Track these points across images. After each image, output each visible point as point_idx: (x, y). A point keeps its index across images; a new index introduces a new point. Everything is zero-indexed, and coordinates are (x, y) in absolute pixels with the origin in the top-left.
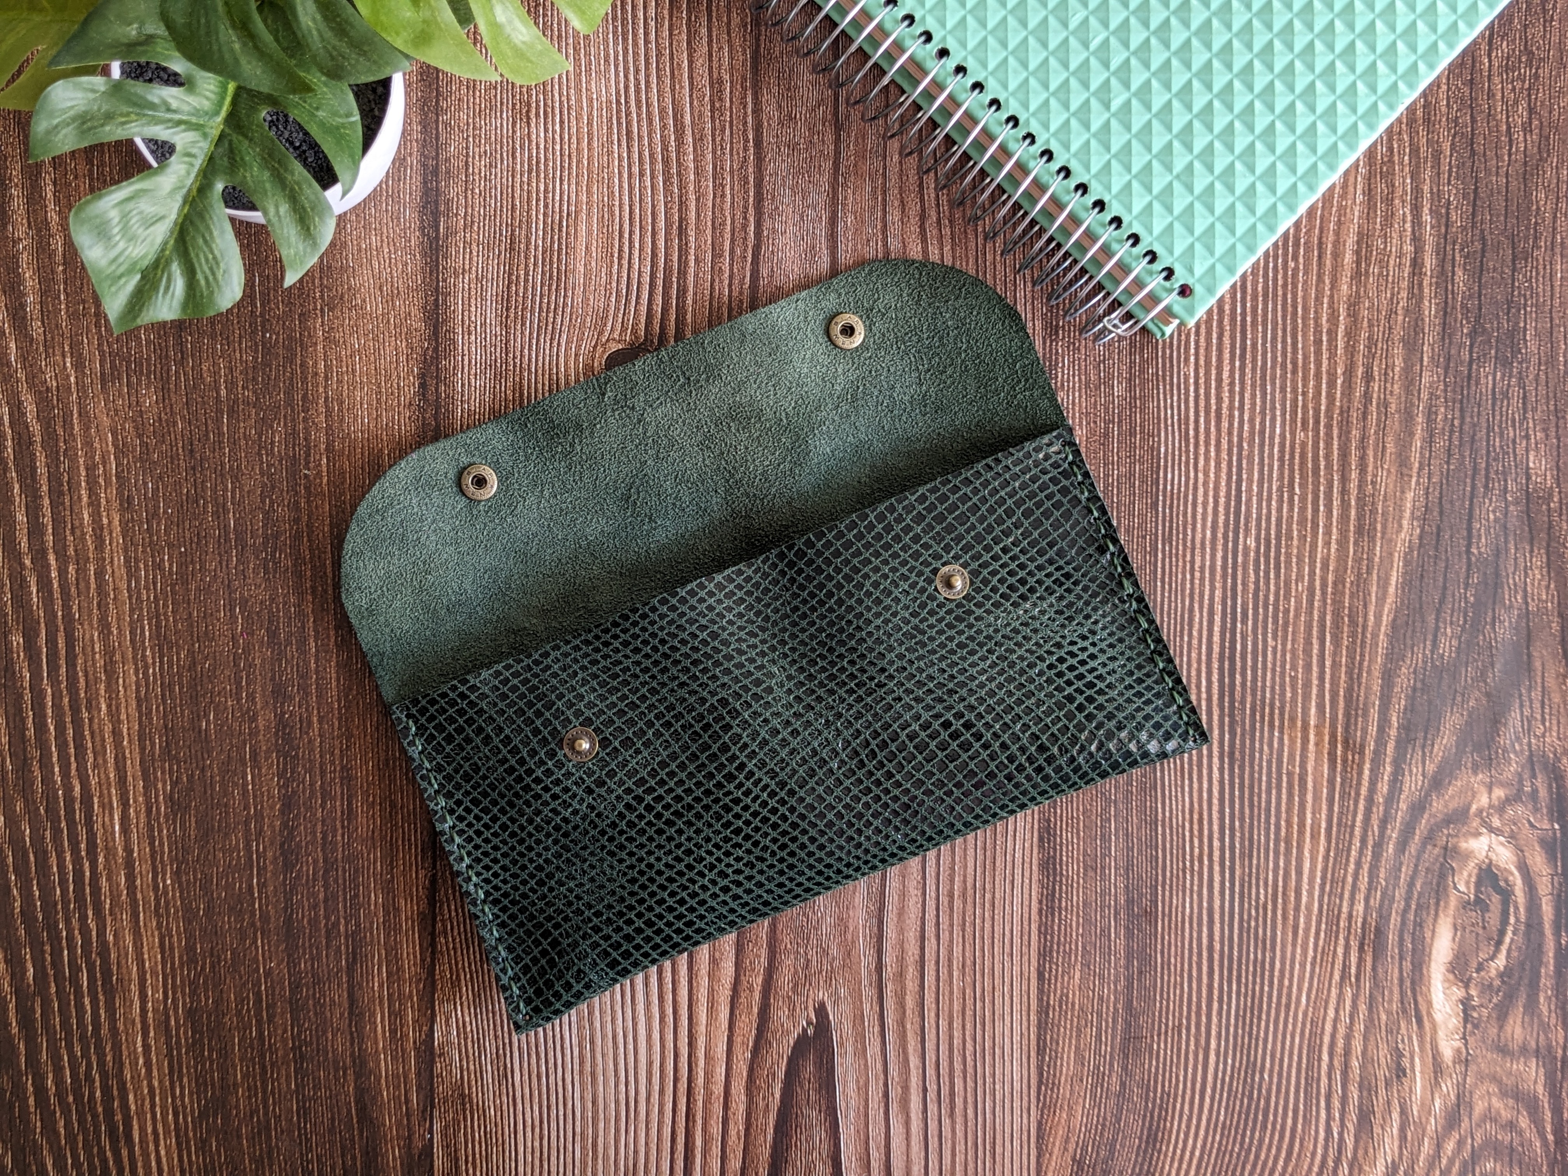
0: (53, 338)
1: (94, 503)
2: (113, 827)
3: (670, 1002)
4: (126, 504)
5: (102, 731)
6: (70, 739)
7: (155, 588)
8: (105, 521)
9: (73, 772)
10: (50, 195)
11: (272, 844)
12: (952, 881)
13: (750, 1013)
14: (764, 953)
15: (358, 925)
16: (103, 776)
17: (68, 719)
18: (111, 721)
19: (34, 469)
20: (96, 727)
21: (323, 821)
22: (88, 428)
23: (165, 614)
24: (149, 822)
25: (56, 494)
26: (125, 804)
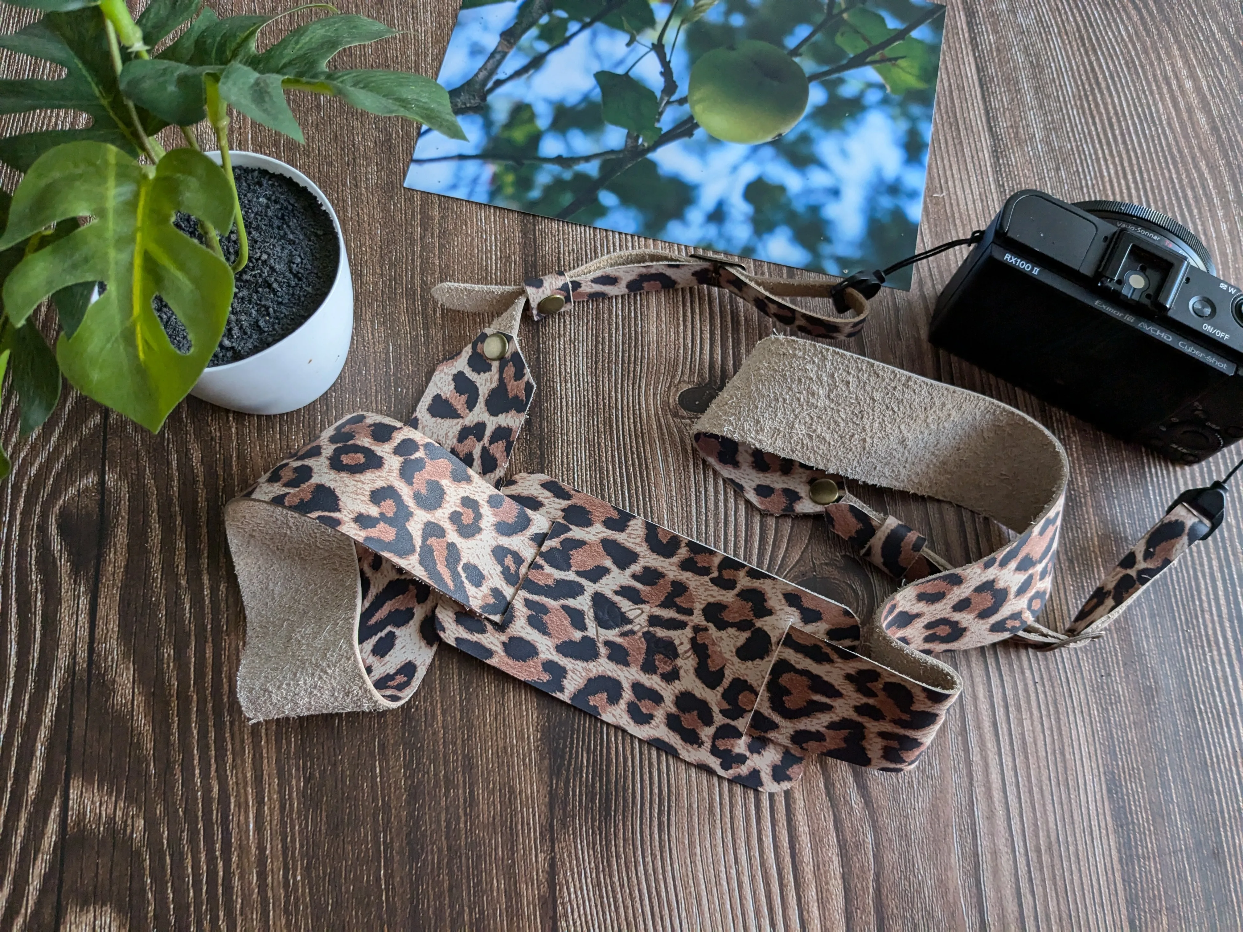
2: (247, 826)
5: (241, 734)
6: (211, 742)
9: (213, 773)
11: (398, 834)
12: (1037, 836)
16: (240, 775)
17: (211, 723)
21: (447, 809)
24: (282, 820)
26: (260, 802)
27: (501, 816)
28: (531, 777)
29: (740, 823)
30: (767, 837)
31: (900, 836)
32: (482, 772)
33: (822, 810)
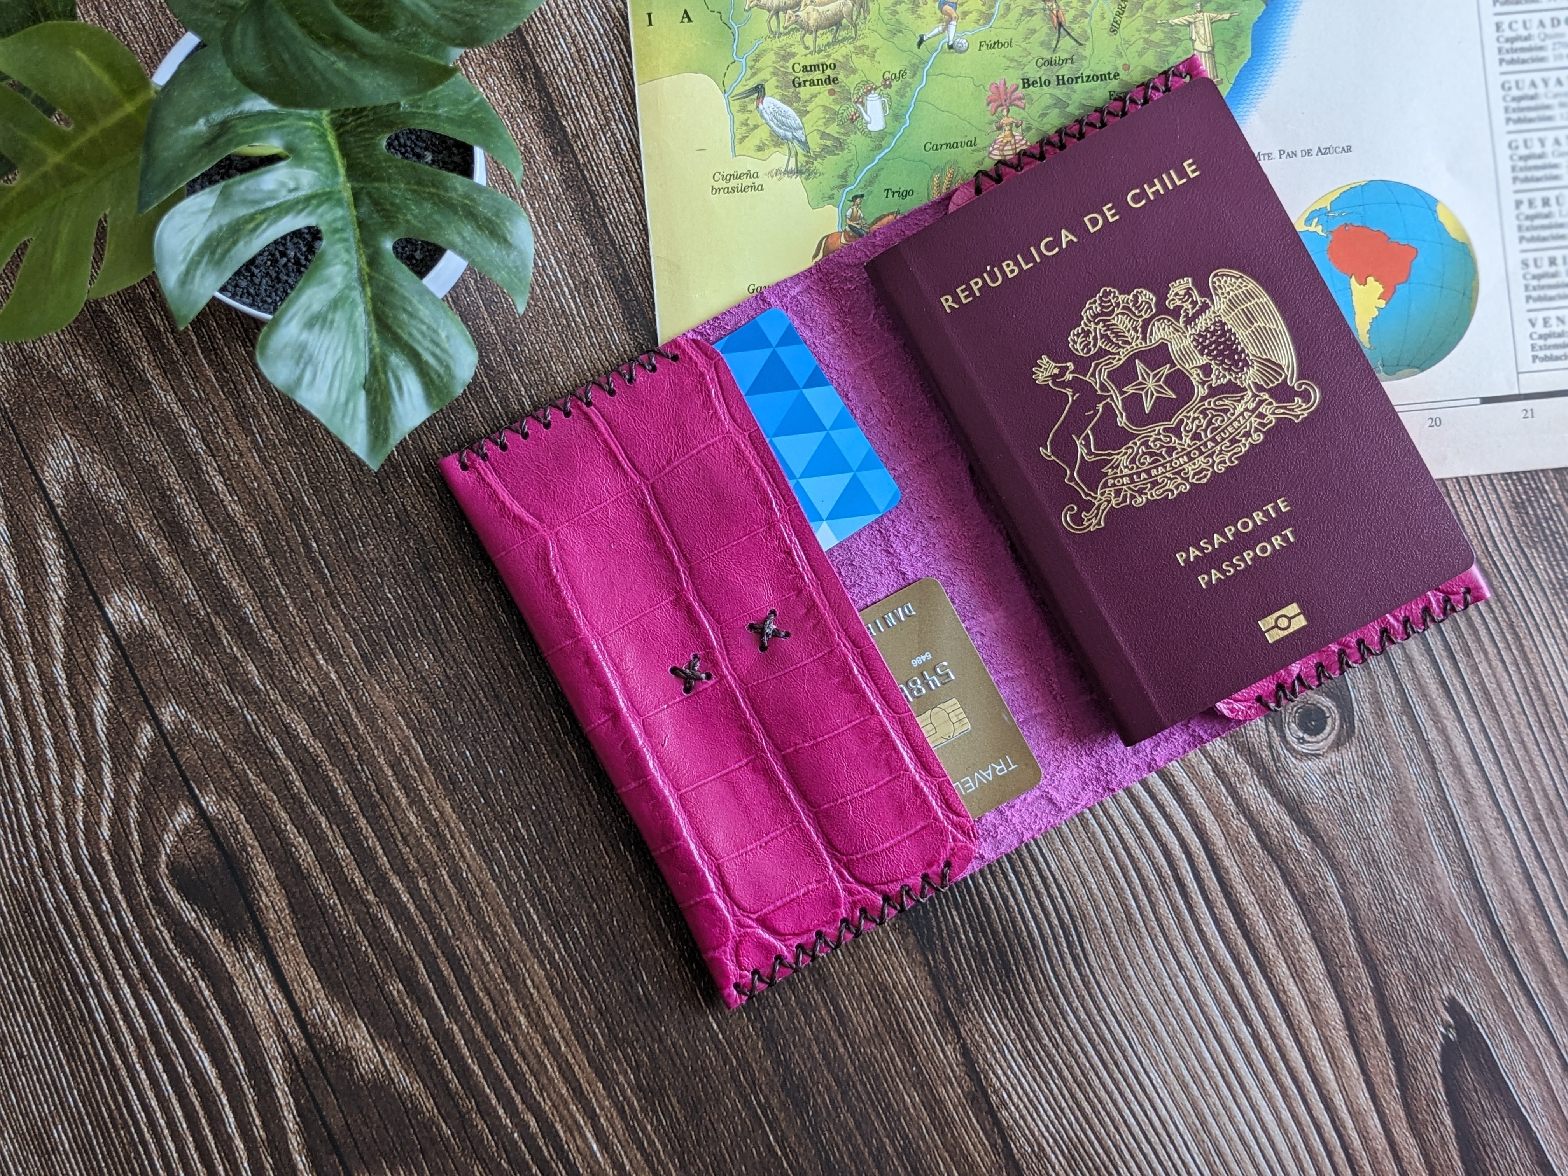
0: (292, 641)
1: (415, 800)
2: (590, 1148)
3: (1285, 1072)
4: (451, 785)
5: (532, 1047)
6: (501, 1071)
7: (522, 863)
8: (436, 814)
9: (520, 1107)
10: (221, 487)
11: (772, 1089)
12: (1532, 801)
13: (1377, 1045)
14: (1363, 972)
15: (905, 1137)
16: (554, 1096)
17: (490, 1051)
18: (537, 1032)
19: (333, 791)
20: (523, 1045)
21: (817, 1039)
22: (374, 721)
23: (546, 886)
24: (627, 1125)
25: (369, 809)
26: (592, 1117)
27: (883, 1021)
28: (901, 964)
29: (1170, 922)
30: (1207, 925)
31: (1368, 864)
32: (840, 980)
33: (1263, 869)
